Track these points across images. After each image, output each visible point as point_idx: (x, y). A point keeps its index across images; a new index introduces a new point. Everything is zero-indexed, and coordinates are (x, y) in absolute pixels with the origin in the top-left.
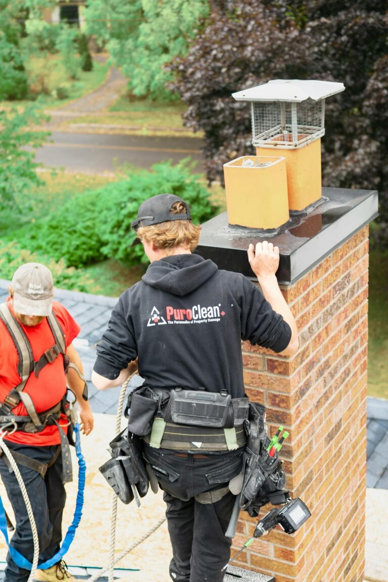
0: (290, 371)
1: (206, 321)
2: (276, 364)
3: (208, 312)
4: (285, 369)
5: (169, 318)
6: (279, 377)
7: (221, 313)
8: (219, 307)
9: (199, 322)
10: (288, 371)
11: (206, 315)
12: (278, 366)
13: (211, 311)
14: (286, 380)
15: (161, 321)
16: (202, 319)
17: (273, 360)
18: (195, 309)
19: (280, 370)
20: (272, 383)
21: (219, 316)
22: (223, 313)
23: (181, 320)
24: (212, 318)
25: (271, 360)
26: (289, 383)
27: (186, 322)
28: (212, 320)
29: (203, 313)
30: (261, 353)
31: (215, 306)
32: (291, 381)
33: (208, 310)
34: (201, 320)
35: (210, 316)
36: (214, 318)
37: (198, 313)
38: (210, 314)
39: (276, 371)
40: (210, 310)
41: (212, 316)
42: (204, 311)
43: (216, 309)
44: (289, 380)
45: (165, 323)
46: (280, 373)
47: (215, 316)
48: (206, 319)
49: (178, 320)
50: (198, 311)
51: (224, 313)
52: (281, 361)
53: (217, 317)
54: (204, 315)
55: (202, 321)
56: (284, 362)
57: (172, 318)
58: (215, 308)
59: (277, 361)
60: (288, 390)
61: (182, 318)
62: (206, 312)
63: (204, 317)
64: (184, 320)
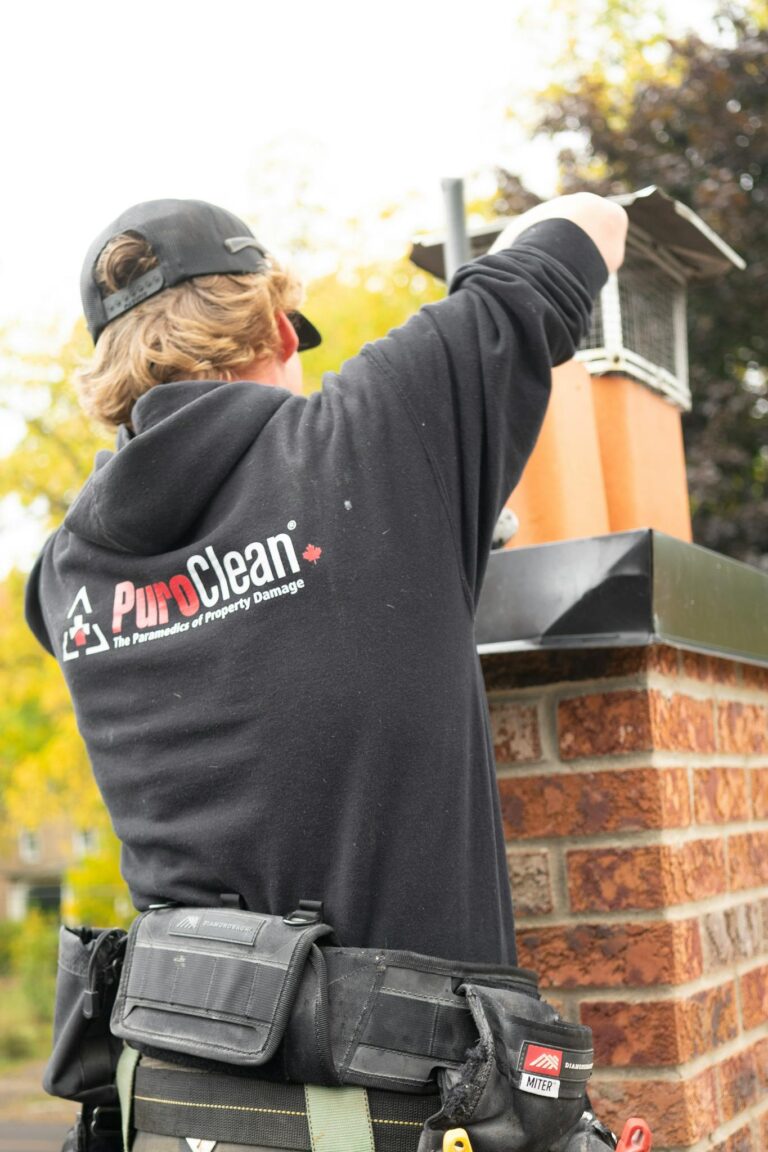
0: (683, 1047)
1: (245, 603)
2: (622, 1020)
3: (249, 564)
4: (658, 1037)
5: (117, 624)
6: (637, 1078)
7: (306, 556)
8: (290, 533)
9: (222, 613)
10: (674, 1043)
11: (246, 579)
12: (628, 1033)
13: (262, 559)
14: (667, 1084)
15: (93, 640)
16: (234, 598)
17: (605, 1005)
18: (197, 567)
19: (638, 1047)
20: (610, 1113)
21: (295, 568)
22: (313, 553)
23: (159, 627)
24: (268, 586)
25: (596, 1008)
26: (682, 1101)
27: (178, 628)
28: (268, 595)
29: (233, 574)
30: (556, 983)
31: (274, 535)
32: (689, 1092)
33: (249, 557)
34: (227, 603)
35: (259, 582)
36: (277, 582)
37: (216, 582)
38: (260, 573)
39: (622, 1056)
40: (255, 554)
41: (268, 577)
42: (234, 564)
43: (281, 546)
44: (681, 1086)
45: (104, 646)
46: (639, 1061)
47: (281, 573)
48: (244, 596)
49: (148, 629)
50: (211, 570)
51: (319, 551)
52: (642, 1006)
53: (291, 577)
54: (240, 582)
55: (232, 608)
56: (654, 1005)
57: (129, 624)
58: (272, 542)
59: (622, 1007)
60: (680, 1135)
61: (164, 618)
62: (242, 568)
63: (238, 590)
64: (170, 625)
